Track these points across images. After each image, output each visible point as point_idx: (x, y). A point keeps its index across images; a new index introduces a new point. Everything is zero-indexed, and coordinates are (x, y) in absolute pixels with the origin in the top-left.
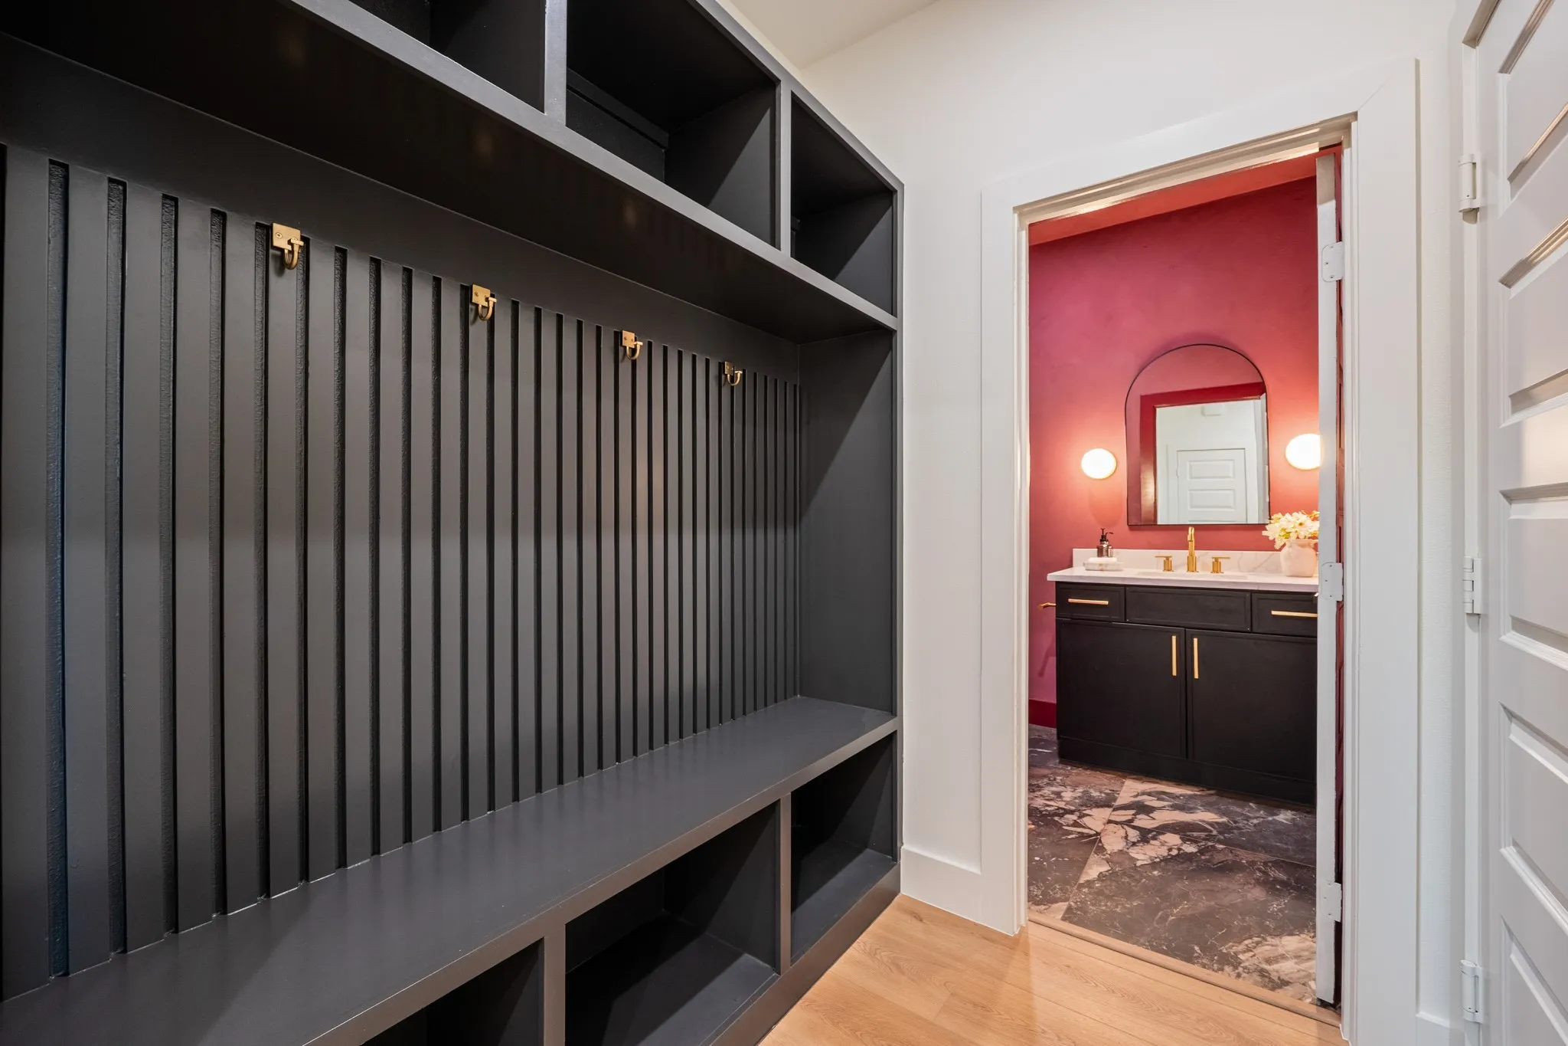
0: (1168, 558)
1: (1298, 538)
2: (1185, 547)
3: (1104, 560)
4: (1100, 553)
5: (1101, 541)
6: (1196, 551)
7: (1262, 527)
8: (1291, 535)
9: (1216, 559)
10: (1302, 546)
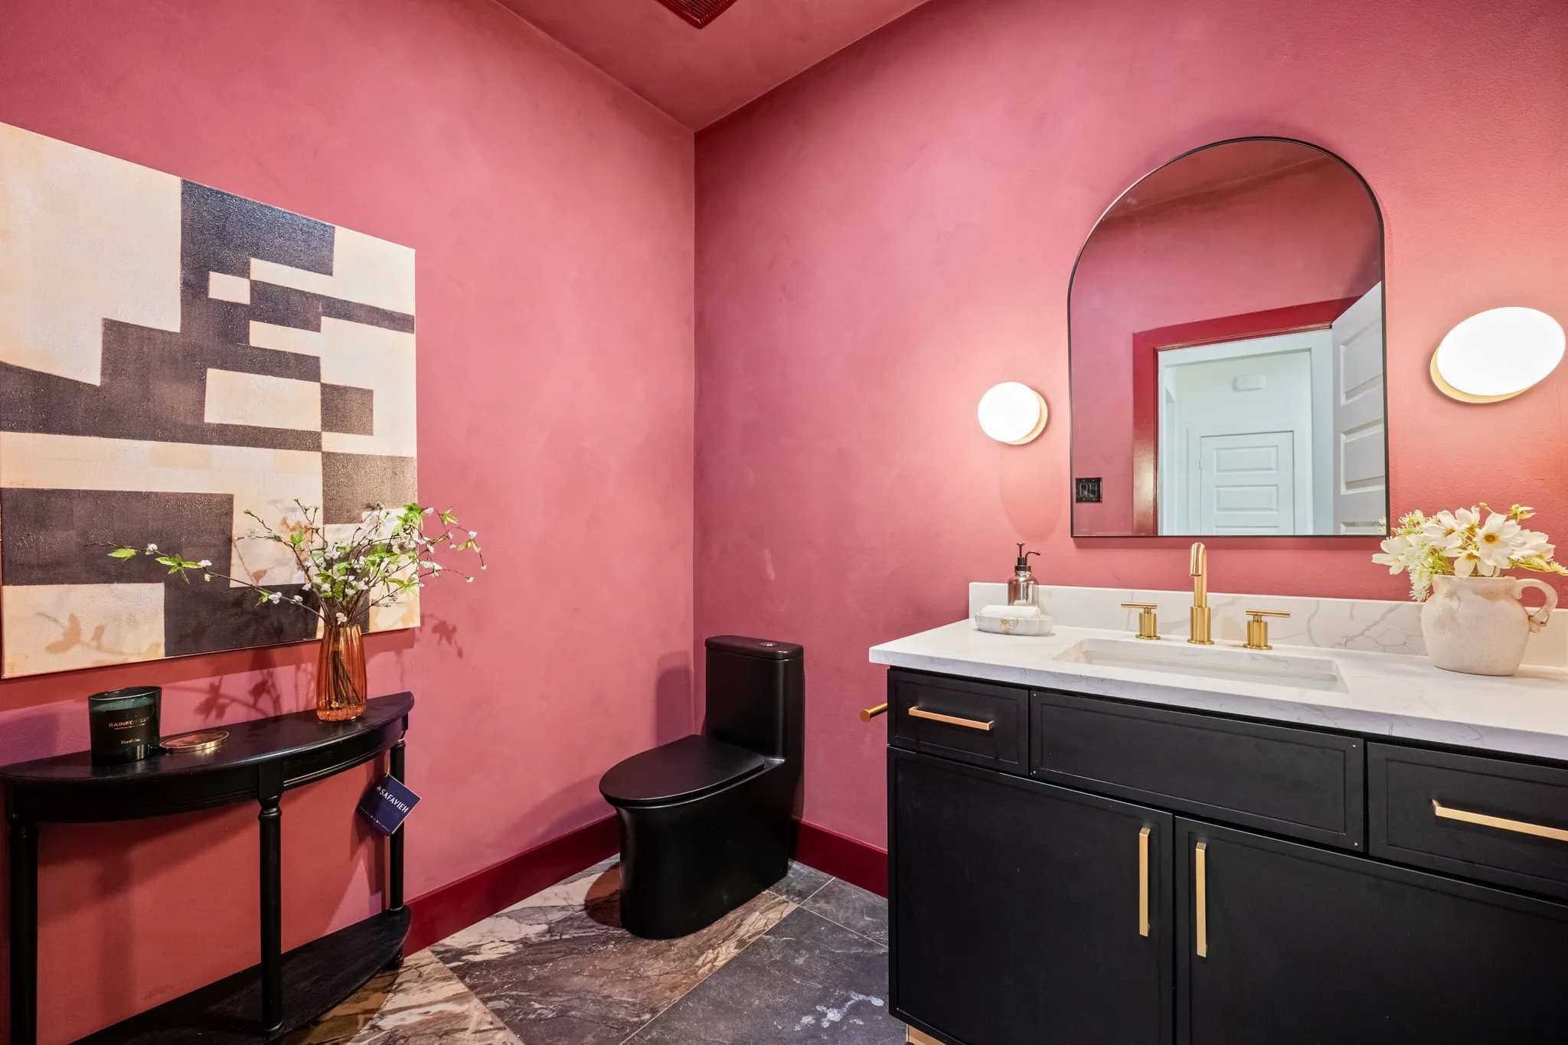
0: (1148, 609)
1: (1475, 572)
2: (1187, 585)
3: (1022, 610)
4: (1014, 592)
5: (1017, 569)
6: (1208, 594)
7: (1372, 543)
8: (1456, 564)
9: (1257, 617)
10: (1491, 595)
